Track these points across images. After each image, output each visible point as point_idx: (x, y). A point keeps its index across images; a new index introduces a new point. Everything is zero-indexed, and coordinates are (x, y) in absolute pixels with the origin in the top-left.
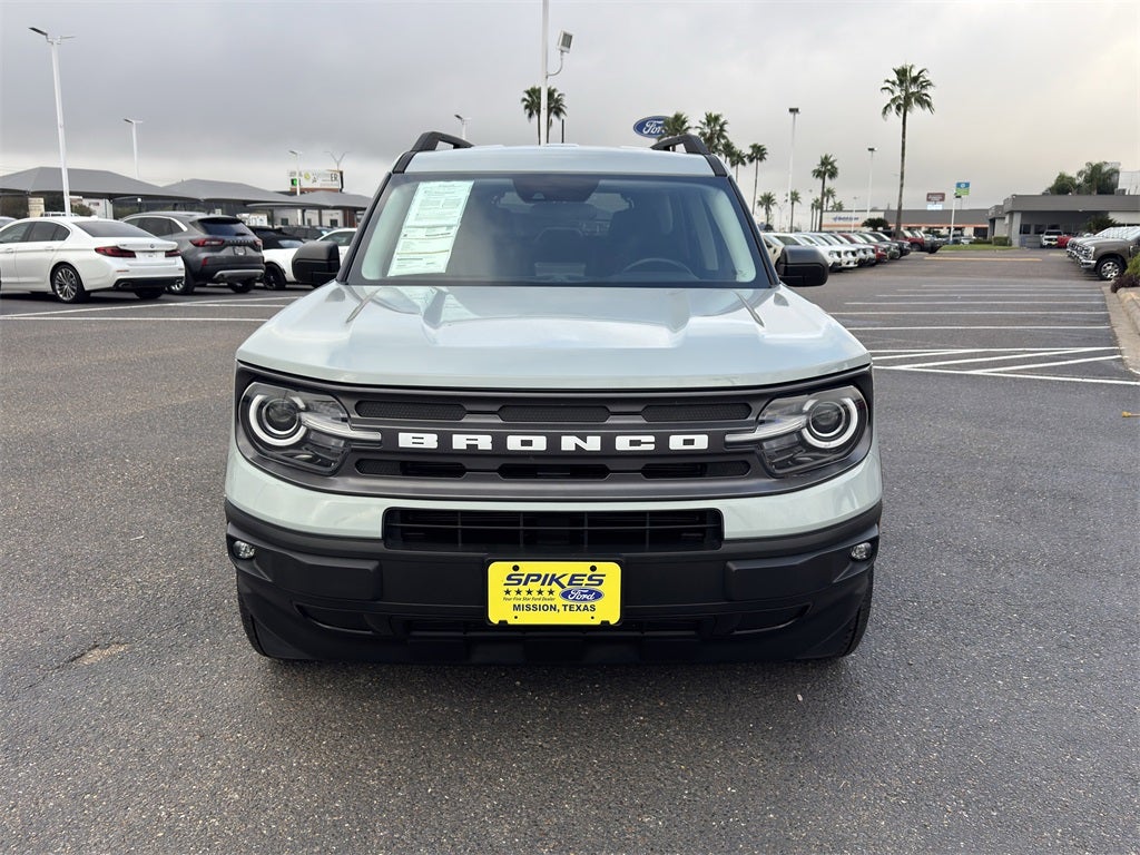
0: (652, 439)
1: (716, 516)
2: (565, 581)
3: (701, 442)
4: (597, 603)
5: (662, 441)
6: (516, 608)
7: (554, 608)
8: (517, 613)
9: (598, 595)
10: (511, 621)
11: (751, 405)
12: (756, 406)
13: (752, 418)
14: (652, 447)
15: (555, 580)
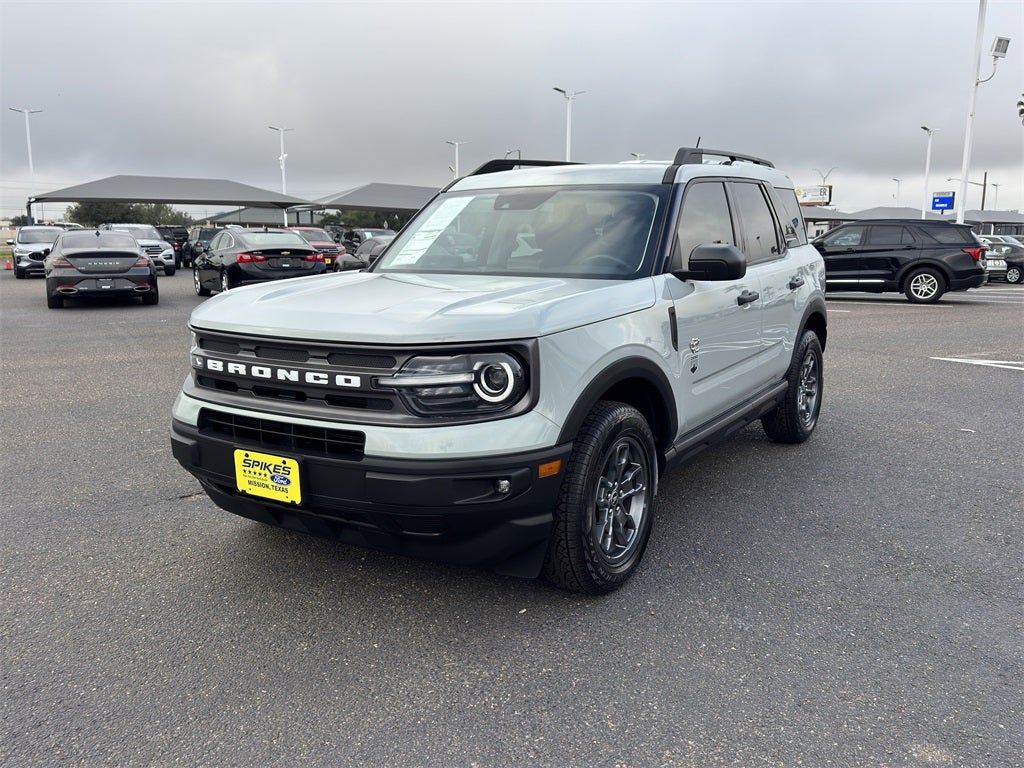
0: (326, 376)
1: (361, 436)
2: (271, 468)
3: (356, 382)
4: (288, 487)
5: (332, 378)
6: (250, 482)
7: (267, 486)
8: (250, 486)
9: (289, 482)
10: (248, 492)
11: (396, 358)
12: (400, 360)
13: (396, 368)
14: (326, 382)
15: (266, 467)
